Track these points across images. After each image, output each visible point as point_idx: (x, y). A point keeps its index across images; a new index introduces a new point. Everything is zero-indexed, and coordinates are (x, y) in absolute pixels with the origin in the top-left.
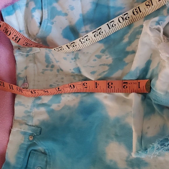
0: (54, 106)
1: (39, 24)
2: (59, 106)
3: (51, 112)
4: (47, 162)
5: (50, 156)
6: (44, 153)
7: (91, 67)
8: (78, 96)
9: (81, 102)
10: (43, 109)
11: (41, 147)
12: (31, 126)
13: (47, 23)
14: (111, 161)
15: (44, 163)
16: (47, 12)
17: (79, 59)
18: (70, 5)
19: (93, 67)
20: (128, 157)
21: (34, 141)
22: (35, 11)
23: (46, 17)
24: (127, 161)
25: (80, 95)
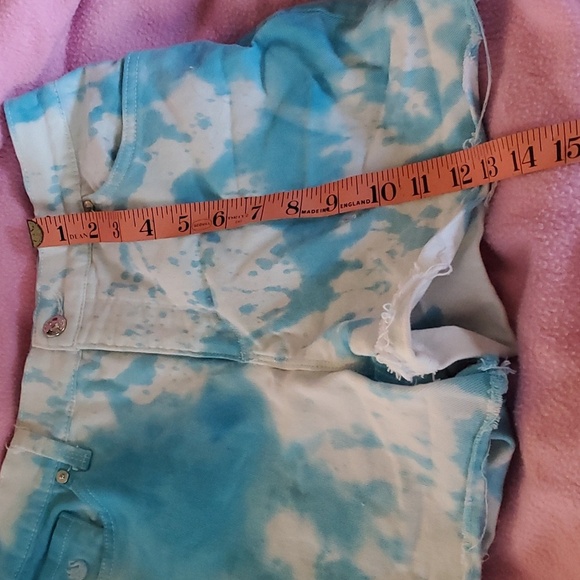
0: (134, 392)
1: (107, 157)
2: (146, 392)
3: (123, 408)
4: (102, 549)
5: (111, 532)
6: (97, 524)
7: (243, 291)
8: (200, 369)
9: (210, 389)
10: (101, 397)
11: (90, 504)
12: (64, 442)
13: (133, 156)
14: (277, 562)
15: (94, 551)
16: (133, 124)
17: (213, 265)
18: (199, 114)
19: (250, 292)
20: (321, 557)
21: (71, 488)
22: (100, 118)
23: (132, 140)
24: (317, 566)
25: (205, 366)
